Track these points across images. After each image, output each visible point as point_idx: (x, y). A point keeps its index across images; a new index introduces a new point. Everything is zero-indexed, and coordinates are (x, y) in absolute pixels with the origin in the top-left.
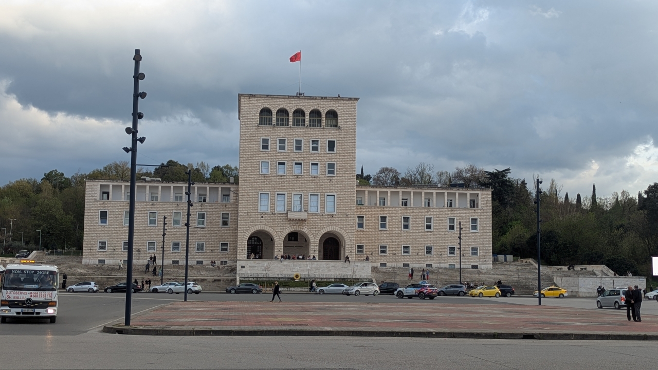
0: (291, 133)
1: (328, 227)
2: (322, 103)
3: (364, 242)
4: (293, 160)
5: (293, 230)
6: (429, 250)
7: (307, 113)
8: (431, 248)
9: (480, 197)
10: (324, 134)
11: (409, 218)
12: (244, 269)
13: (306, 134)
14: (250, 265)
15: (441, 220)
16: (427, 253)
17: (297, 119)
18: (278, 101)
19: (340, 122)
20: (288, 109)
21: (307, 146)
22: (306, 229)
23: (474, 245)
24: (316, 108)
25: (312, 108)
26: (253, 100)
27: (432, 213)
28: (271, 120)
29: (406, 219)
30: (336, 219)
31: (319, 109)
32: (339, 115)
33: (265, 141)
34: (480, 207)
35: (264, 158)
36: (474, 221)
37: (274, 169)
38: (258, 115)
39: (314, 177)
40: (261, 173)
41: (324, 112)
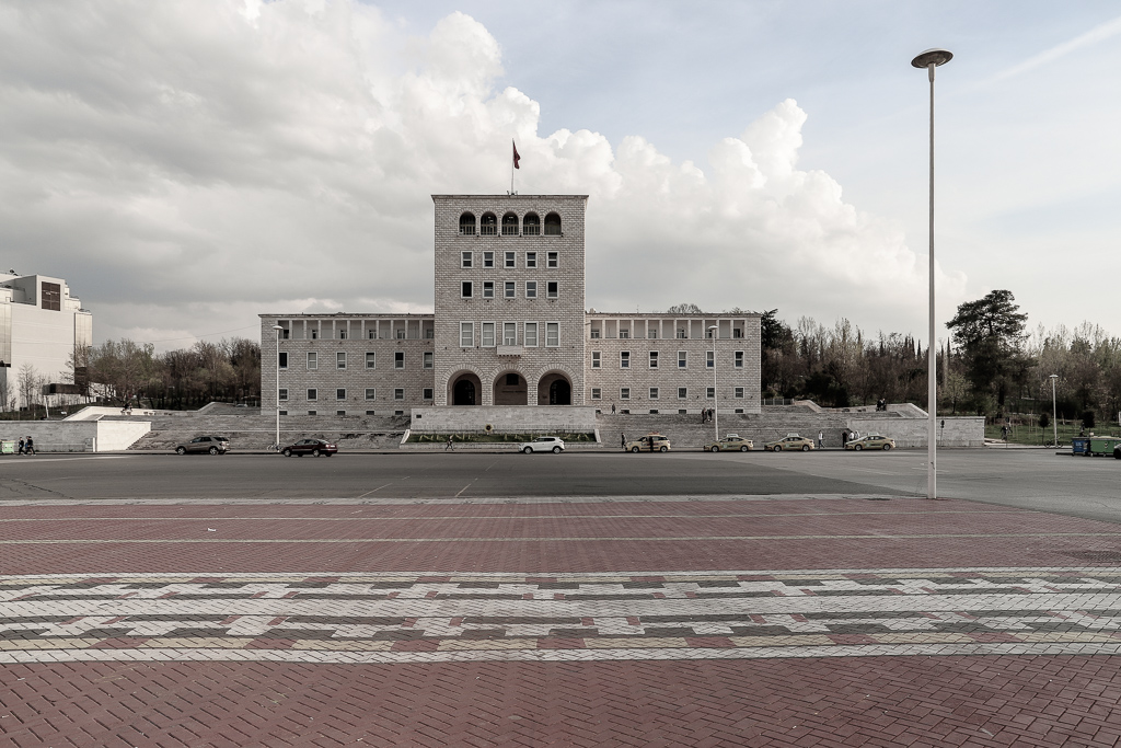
0: (500, 245)
1: (550, 365)
2: (540, 204)
3: (601, 385)
4: (503, 279)
5: (505, 369)
6: (683, 392)
7: (521, 218)
8: (685, 390)
9: (746, 325)
10: (542, 244)
11: (657, 353)
12: (419, 419)
13: (520, 245)
14: (428, 414)
15: (697, 355)
16: (680, 396)
17: (509, 227)
18: (482, 202)
19: (564, 228)
20: (495, 213)
21: (521, 261)
22: (521, 368)
23: (739, 384)
24: (531, 210)
25: (527, 211)
26: (451, 203)
27: (686, 347)
28: (474, 228)
29: (654, 355)
30: (560, 354)
31: (537, 211)
32: (562, 219)
33: (467, 255)
34: (746, 337)
35: (466, 277)
36: (739, 355)
37: (478, 291)
38: (457, 223)
39: (531, 301)
40: (462, 298)
41: (542, 215)
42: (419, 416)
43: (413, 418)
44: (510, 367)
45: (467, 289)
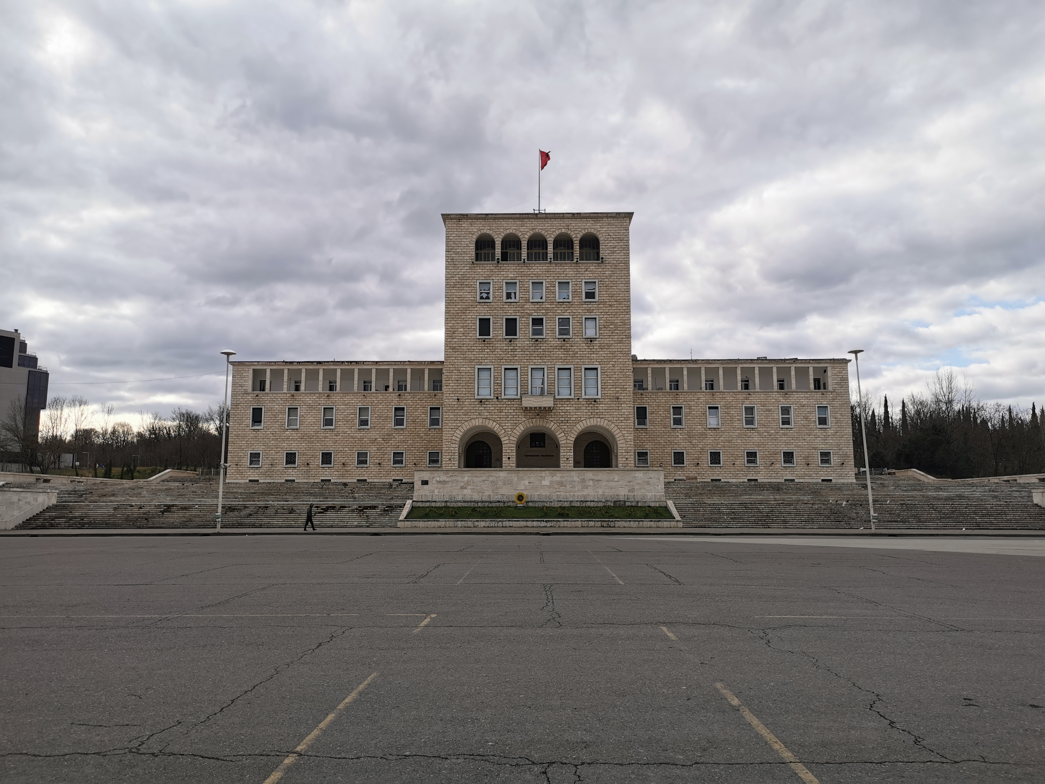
0: (524, 272)
1: (588, 420)
2: (573, 223)
3: (648, 447)
4: (531, 314)
5: (531, 425)
6: (752, 456)
7: (550, 240)
8: (754, 454)
9: (829, 373)
10: (577, 272)
11: (717, 408)
13: (549, 272)
15: (769, 410)
17: (535, 253)
18: (504, 223)
19: (604, 252)
20: (519, 235)
21: (550, 291)
22: (552, 424)
23: (824, 447)
24: (563, 231)
25: (558, 232)
26: (465, 224)
27: (755, 400)
28: (494, 254)
30: (601, 407)
31: (569, 232)
32: (601, 242)
33: (485, 286)
34: (830, 387)
35: (483, 312)
36: (822, 410)
37: (498, 330)
38: (473, 246)
39: (564, 341)
40: (478, 337)
41: (576, 237)
42: (425, 483)
43: (418, 485)
44: (538, 424)
45: (485, 326)
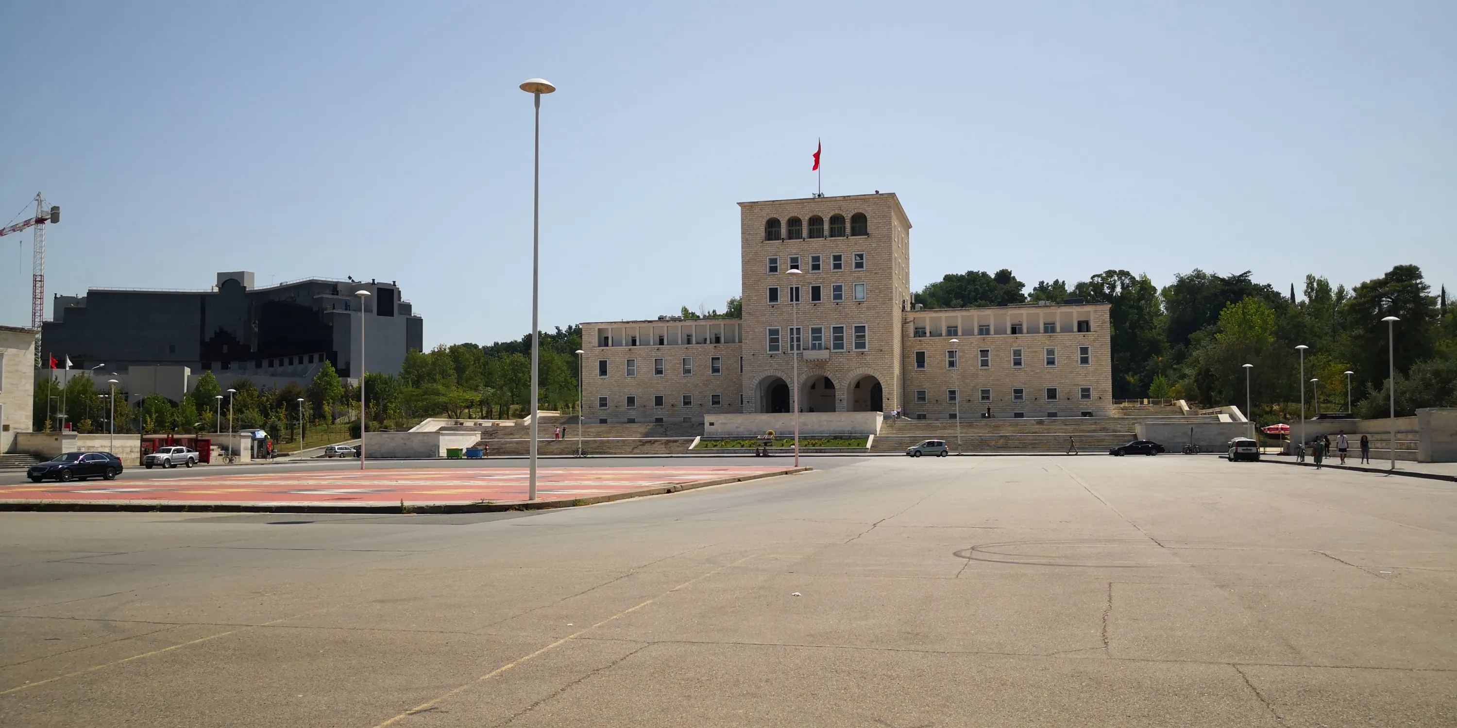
0: (805, 249)
1: (858, 369)
2: (845, 204)
3: (924, 387)
4: (811, 283)
5: (812, 374)
6: (1018, 393)
7: (826, 220)
8: (1021, 391)
9: (1092, 315)
10: (848, 246)
11: (988, 351)
12: (712, 426)
13: (826, 248)
14: (721, 422)
15: (1035, 352)
16: (1016, 397)
17: (817, 229)
19: (871, 227)
20: (800, 217)
21: (827, 263)
22: (829, 372)
23: (1085, 384)
24: (837, 212)
25: (832, 213)
26: (757, 210)
27: (1023, 343)
28: (779, 232)
29: (984, 353)
30: (868, 358)
31: (841, 213)
32: (868, 219)
33: (773, 261)
34: (1092, 330)
35: (771, 281)
36: (1084, 350)
37: (784, 296)
38: (763, 229)
39: (837, 304)
40: (769, 303)
41: (848, 217)
42: (712, 424)
43: (707, 425)
44: (818, 372)
45: (773, 294)
